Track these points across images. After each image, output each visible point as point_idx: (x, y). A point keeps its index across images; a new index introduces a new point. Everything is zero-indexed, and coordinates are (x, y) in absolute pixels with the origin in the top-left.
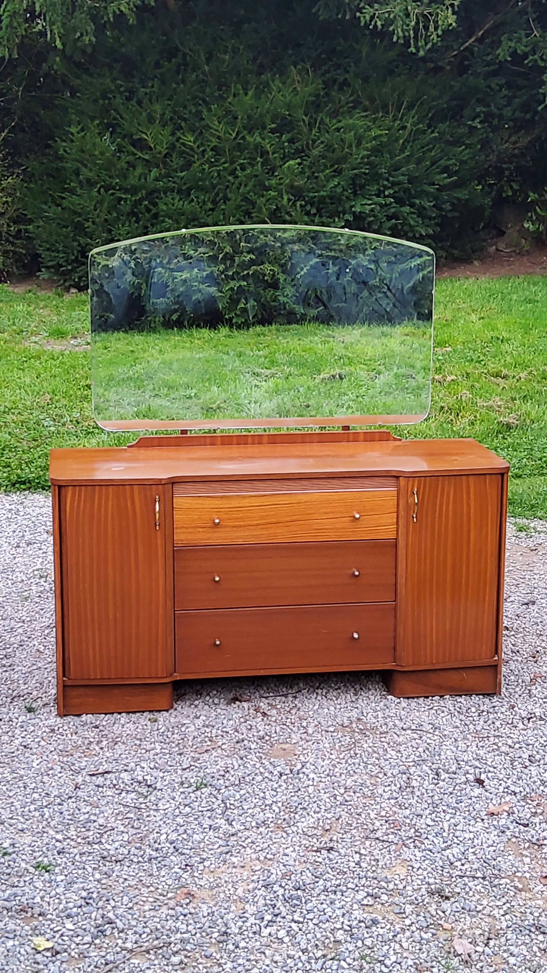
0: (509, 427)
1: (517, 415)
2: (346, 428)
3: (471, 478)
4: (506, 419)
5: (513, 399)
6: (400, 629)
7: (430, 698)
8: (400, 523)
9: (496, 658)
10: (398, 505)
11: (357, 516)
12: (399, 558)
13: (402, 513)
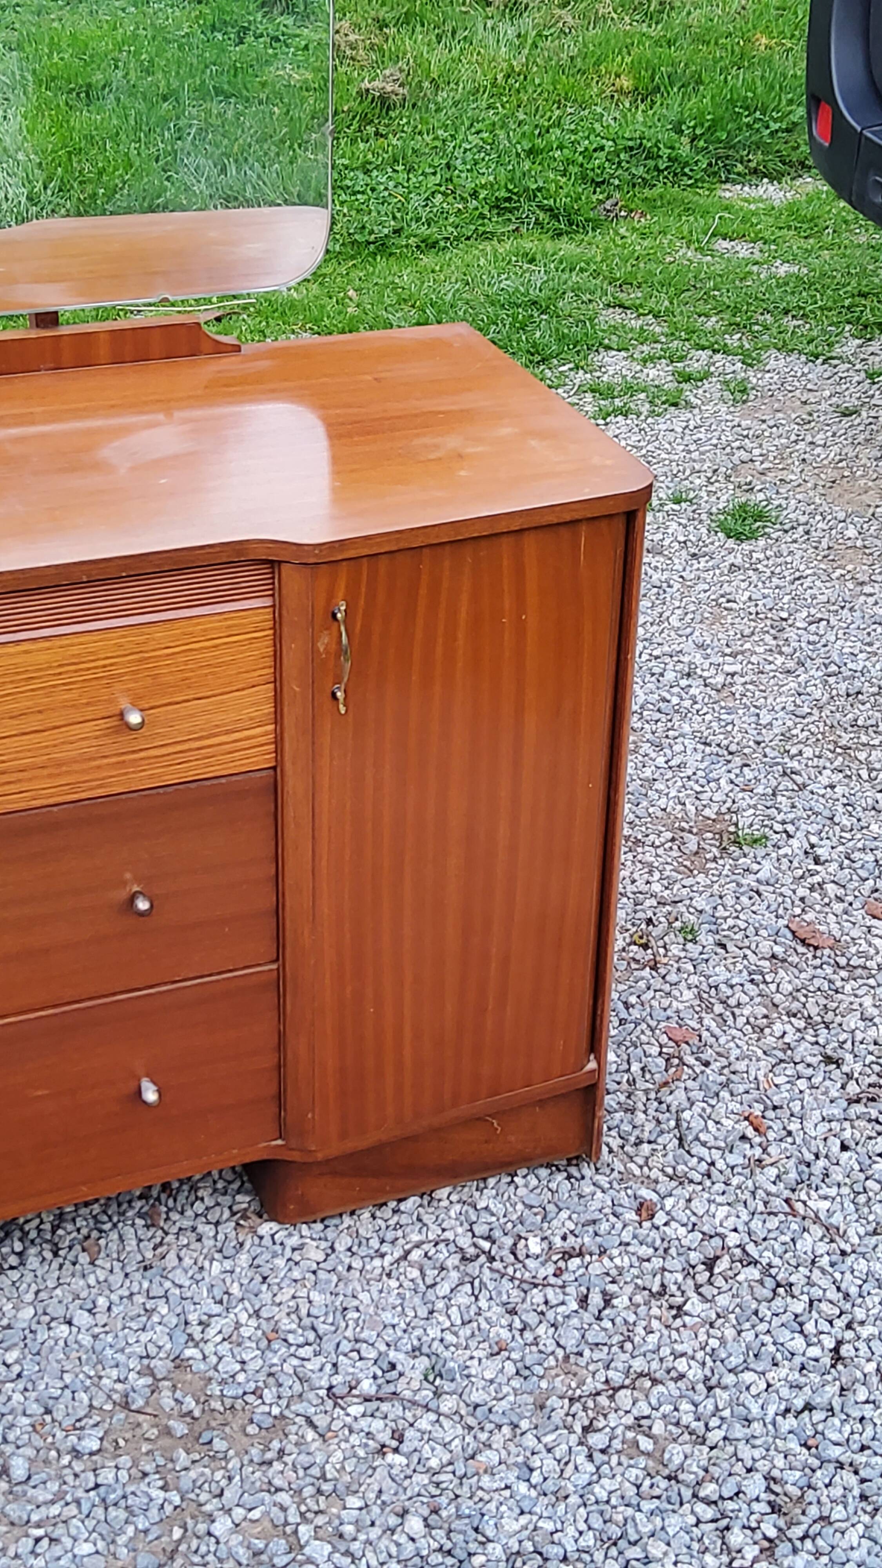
0: (384, 103)
1: (401, 70)
2: (47, 319)
3: (530, 542)
4: (376, 83)
5: (382, 25)
6: (298, 1045)
7: (393, 1204)
8: (289, 721)
9: (592, 1065)
10: (277, 657)
11: (134, 718)
12: (290, 832)
13: (293, 687)
